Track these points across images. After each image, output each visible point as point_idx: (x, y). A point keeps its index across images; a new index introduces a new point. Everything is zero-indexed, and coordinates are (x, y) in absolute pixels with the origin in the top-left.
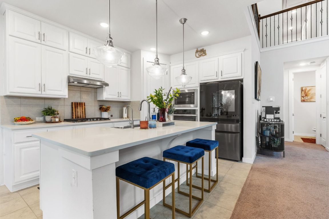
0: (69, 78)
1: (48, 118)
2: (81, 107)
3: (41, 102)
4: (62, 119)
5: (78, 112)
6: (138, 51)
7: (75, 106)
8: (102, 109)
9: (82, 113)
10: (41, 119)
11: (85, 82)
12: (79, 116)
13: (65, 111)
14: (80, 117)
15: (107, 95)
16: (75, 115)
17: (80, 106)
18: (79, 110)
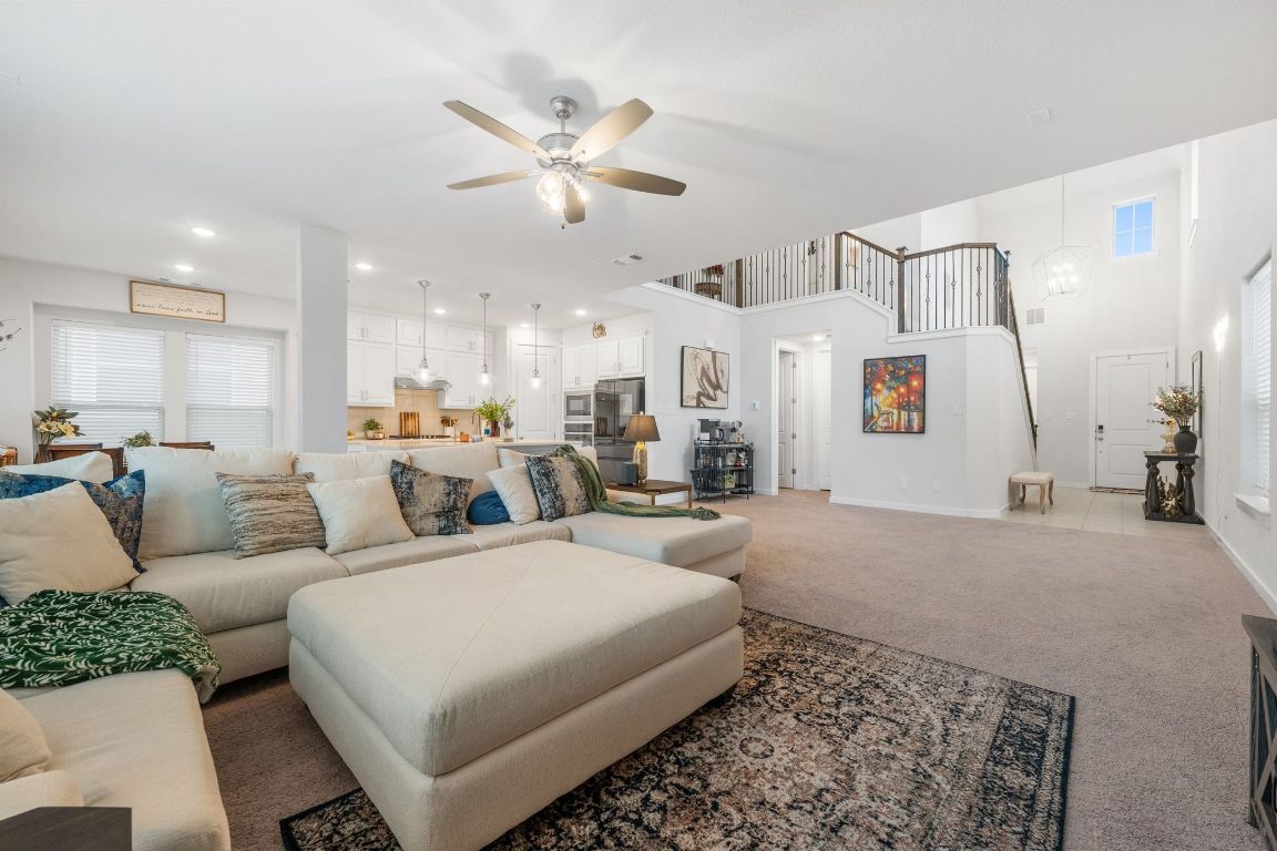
0: (396, 379)
1: (370, 433)
3: (362, 412)
4: (387, 435)
5: (408, 426)
6: (503, 329)
7: (405, 418)
8: (446, 422)
9: (414, 427)
10: (362, 434)
12: (410, 431)
13: (391, 424)
14: (412, 432)
15: (449, 402)
16: (405, 430)
17: (412, 418)
18: (410, 424)
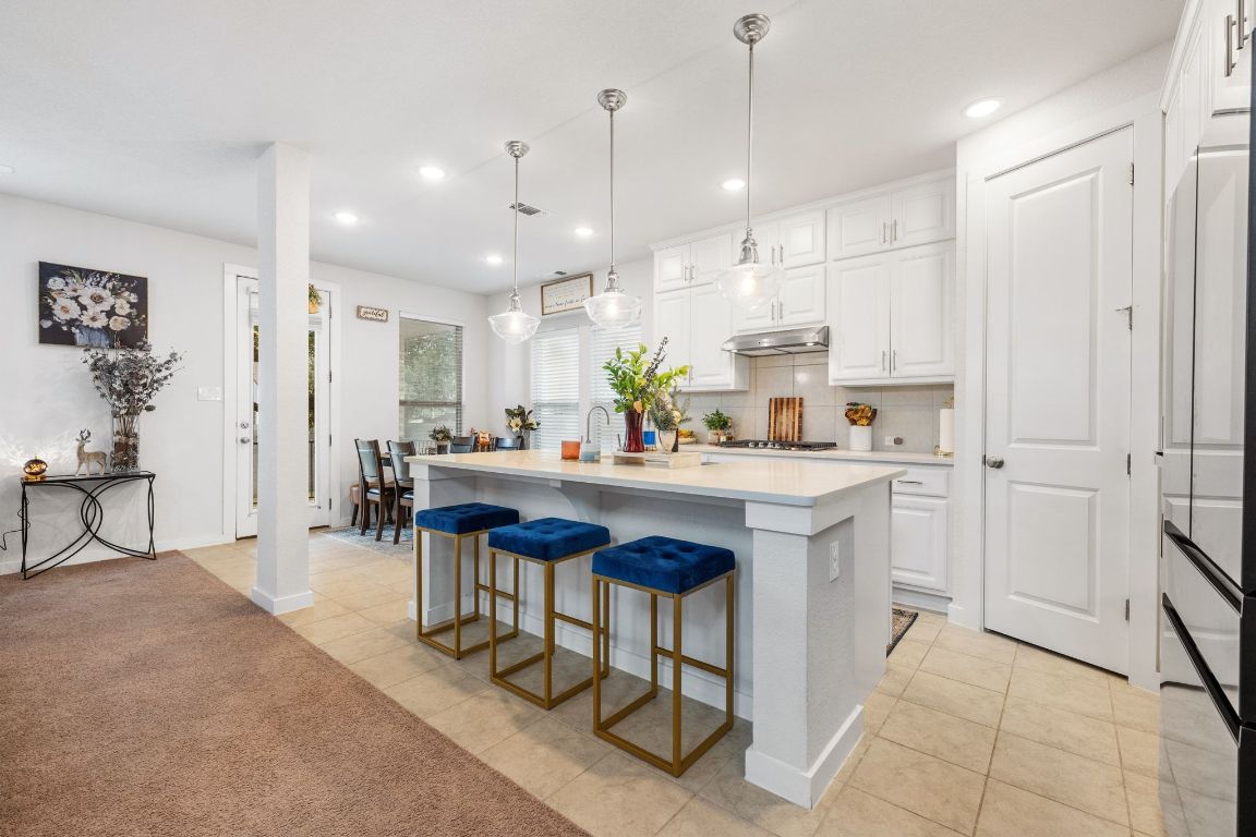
2: (791, 411)
5: (781, 423)
7: (776, 408)
9: (791, 425)
11: (766, 342)
12: (784, 435)
13: (756, 420)
14: (787, 437)
16: (775, 432)
17: (788, 408)
18: (786, 418)
